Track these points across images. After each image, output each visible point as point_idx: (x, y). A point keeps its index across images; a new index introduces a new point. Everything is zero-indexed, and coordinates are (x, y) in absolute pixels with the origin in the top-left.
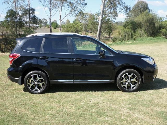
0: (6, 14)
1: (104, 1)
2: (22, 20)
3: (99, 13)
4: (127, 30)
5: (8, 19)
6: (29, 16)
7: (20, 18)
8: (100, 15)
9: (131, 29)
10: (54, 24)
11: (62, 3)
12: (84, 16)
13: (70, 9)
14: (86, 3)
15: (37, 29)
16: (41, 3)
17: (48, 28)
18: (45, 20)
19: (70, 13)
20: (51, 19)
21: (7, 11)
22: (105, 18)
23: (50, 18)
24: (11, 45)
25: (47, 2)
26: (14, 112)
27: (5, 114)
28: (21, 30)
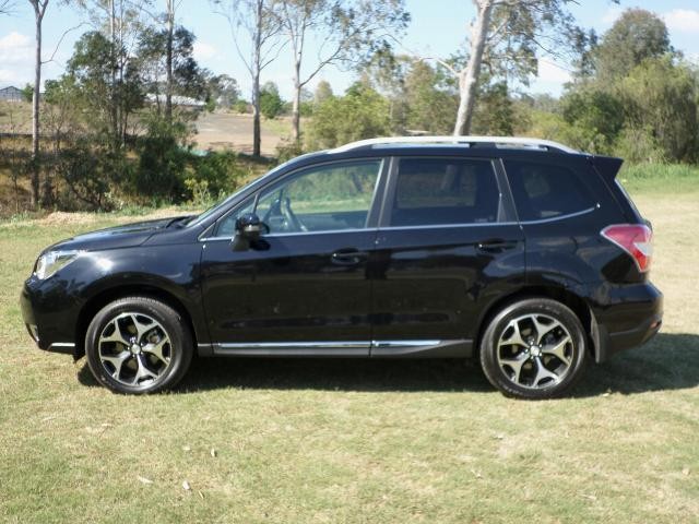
0: (75, 50)
1: (484, 6)
2: (138, 76)
3: (462, 57)
4: (581, 131)
5: (84, 71)
6: (169, 62)
7: (132, 69)
8: (465, 64)
9: (596, 129)
10: (267, 97)
11: (308, 11)
12: (393, 68)
13: (339, 36)
14: (407, 14)
15: (199, 117)
16: (222, 11)
17: (239, 115)
18: (230, 79)
19: (340, 53)
20: (257, 78)
21: (79, 40)
22: (486, 80)
23: (255, 75)
24: (95, 181)
25: (242, 7)
26: (165, 484)
27: (127, 497)
28: (131, 119)
